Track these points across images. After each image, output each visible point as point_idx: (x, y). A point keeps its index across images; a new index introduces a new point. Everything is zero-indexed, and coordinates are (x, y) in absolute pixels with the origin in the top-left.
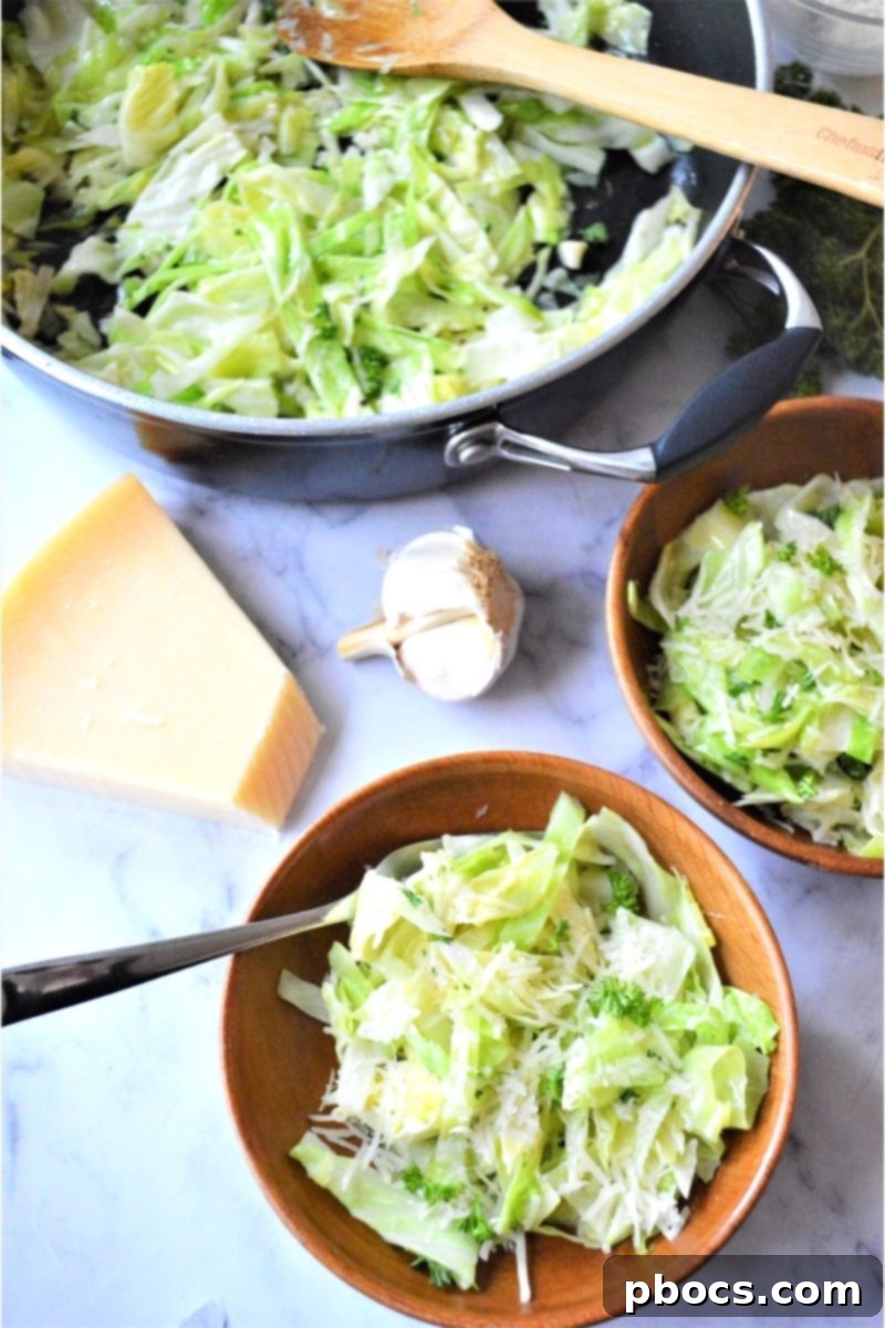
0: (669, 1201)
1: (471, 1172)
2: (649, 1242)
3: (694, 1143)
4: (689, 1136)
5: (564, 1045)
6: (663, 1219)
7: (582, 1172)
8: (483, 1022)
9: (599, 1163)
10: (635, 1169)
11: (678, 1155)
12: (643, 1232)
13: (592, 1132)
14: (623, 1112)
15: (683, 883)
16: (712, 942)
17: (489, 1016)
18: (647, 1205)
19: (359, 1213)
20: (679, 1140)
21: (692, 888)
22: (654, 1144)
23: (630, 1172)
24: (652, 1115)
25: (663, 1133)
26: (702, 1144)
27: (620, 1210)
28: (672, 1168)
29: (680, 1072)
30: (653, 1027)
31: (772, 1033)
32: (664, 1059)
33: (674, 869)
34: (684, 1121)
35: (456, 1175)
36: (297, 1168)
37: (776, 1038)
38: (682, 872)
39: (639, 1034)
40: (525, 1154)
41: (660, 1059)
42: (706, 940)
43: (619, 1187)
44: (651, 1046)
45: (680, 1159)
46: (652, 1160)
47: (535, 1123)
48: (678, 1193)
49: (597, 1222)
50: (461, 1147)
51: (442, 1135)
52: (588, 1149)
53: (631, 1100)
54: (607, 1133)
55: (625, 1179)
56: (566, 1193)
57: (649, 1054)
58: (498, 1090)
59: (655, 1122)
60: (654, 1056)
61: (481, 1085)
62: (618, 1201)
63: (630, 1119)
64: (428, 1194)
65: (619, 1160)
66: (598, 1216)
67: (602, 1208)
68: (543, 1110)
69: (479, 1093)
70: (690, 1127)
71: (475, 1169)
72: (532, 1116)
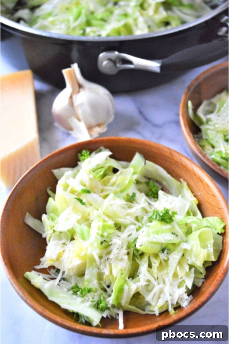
0: (183, 290)
1: (100, 284)
2: (175, 309)
3: (193, 269)
4: (191, 267)
5: (137, 230)
6: (181, 298)
7: (146, 279)
8: (104, 221)
9: (152, 276)
10: (169, 279)
11: (186, 273)
12: (172, 305)
13: (150, 266)
14: (162, 256)
15: (185, 184)
16: (197, 202)
17: (107, 219)
18: (174, 292)
19: (51, 298)
20: (187, 268)
21: (189, 185)
22: (176, 268)
23: (167, 280)
24: (175, 257)
25: (180, 263)
26: (197, 272)
27: (162, 295)
28: (184, 278)
29: (186, 242)
30: (174, 223)
31: (222, 225)
32: (179, 236)
33: (181, 180)
34: (188, 260)
35: (94, 284)
37: (225, 228)
38: (185, 180)
39: (168, 227)
40: (122, 270)
41: (177, 236)
42: (194, 202)
43: (161, 285)
44: (174, 232)
45: (187, 275)
46: (175, 275)
47: (126, 257)
48: (187, 287)
49: (152, 301)
50: (95, 271)
51: (87, 266)
52: (148, 272)
53: (166, 252)
54: (156, 264)
55: (164, 283)
56: (139, 286)
57: (172, 233)
58: (110, 243)
59: (176, 259)
60: (175, 234)
61: (103, 240)
62: (161, 291)
63: (166, 259)
64: (82, 293)
65: (162, 275)
66: (153, 299)
67: (154, 294)
68: (129, 254)
69: (102, 243)
70: (191, 262)
71: (102, 282)
72: (125, 255)
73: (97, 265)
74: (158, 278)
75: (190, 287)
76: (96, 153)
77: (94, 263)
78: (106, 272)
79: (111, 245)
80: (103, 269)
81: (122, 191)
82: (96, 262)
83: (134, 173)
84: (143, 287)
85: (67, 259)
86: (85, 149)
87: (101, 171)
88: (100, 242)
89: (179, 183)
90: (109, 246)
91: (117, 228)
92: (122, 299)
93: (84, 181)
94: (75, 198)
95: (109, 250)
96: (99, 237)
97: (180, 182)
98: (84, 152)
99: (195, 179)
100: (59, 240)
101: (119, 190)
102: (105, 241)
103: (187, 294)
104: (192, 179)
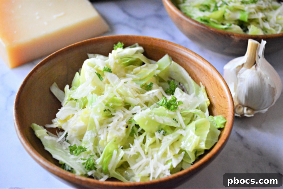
1: (95, 149)
3: (183, 153)
4: (181, 150)
6: (163, 174)
7: (136, 151)
8: (115, 96)
9: (144, 150)
10: (157, 155)
11: (175, 154)
13: (144, 142)
14: (158, 136)
15: (203, 87)
17: (118, 96)
18: (158, 167)
19: (46, 148)
20: (178, 151)
21: (206, 89)
22: (167, 149)
23: (155, 156)
24: (170, 138)
25: (172, 146)
26: (186, 156)
27: (147, 168)
28: (172, 158)
29: (184, 129)
31: (223, 121)
32: (179, 123)
33: (201, 84)
34: (181, 144)
35: (89, 147)
36: (32, 131)
37: (225, 124)
39: (171, 113)
40: (116, 138)
41: (177, 122)
42: (206, 102)
43: (149, 160)
44: (175, 118)
45: (176, 156)
46: (165, 154)
47: (124, 129)
48: (172, 166)
49: (136, 171)
50: (94, 135)
51: (88, 129)
52: (141, 146)
53: (162, 132)
54: (149, 141)
55: (152, 158)
56: (128, 155)
57: (173, 119)
58: (113, 114)
59: (170, 140)
60: (175, 120)
61: (107, 108)
62: (147, 164)
63: (160, 139)
64: (76, 152)
65: (152, 152)
66: (138, 169)
67: (140, 166)
68: (128, 127)
69: (105, 110)
70: (183, 146)
71: (97, 147)
72: (123, 126)
73: (96, 130)
74: (147, 153)
75: (175, 166)
76: (131, 48)
77: (94, 127)
78: (102, 137)
79: (114, 116)
80: (101, 134)
81: (140, 80)
82: (96, 127)
83: (158, 69)
84: (131, 156)
85: (73, 121)
86: (121, 42)
87: (128, 60)
88: (104, 109)
89: (197, 86)
90: (112, 116)
91: (125, 105)
92: (109, 163)
93: (110, 64)
94: (95, 73)
95: (110, 119)
96: (104, 105)
97: (200, 86)
98: (119, 44)
99: (212, 83)
100: (72, 107)
101: (139, 78)
102: (108, 110)
103: (169, 171)
104: (210, 84)
